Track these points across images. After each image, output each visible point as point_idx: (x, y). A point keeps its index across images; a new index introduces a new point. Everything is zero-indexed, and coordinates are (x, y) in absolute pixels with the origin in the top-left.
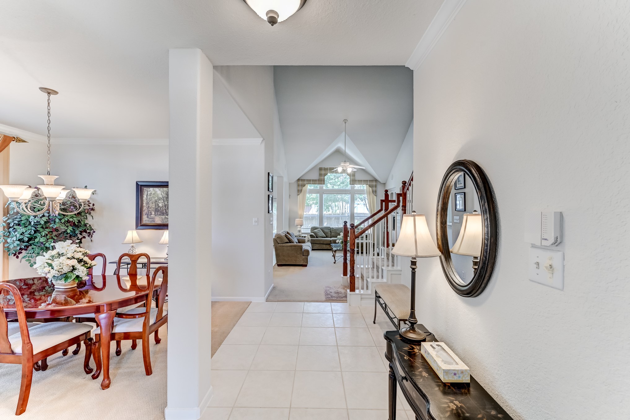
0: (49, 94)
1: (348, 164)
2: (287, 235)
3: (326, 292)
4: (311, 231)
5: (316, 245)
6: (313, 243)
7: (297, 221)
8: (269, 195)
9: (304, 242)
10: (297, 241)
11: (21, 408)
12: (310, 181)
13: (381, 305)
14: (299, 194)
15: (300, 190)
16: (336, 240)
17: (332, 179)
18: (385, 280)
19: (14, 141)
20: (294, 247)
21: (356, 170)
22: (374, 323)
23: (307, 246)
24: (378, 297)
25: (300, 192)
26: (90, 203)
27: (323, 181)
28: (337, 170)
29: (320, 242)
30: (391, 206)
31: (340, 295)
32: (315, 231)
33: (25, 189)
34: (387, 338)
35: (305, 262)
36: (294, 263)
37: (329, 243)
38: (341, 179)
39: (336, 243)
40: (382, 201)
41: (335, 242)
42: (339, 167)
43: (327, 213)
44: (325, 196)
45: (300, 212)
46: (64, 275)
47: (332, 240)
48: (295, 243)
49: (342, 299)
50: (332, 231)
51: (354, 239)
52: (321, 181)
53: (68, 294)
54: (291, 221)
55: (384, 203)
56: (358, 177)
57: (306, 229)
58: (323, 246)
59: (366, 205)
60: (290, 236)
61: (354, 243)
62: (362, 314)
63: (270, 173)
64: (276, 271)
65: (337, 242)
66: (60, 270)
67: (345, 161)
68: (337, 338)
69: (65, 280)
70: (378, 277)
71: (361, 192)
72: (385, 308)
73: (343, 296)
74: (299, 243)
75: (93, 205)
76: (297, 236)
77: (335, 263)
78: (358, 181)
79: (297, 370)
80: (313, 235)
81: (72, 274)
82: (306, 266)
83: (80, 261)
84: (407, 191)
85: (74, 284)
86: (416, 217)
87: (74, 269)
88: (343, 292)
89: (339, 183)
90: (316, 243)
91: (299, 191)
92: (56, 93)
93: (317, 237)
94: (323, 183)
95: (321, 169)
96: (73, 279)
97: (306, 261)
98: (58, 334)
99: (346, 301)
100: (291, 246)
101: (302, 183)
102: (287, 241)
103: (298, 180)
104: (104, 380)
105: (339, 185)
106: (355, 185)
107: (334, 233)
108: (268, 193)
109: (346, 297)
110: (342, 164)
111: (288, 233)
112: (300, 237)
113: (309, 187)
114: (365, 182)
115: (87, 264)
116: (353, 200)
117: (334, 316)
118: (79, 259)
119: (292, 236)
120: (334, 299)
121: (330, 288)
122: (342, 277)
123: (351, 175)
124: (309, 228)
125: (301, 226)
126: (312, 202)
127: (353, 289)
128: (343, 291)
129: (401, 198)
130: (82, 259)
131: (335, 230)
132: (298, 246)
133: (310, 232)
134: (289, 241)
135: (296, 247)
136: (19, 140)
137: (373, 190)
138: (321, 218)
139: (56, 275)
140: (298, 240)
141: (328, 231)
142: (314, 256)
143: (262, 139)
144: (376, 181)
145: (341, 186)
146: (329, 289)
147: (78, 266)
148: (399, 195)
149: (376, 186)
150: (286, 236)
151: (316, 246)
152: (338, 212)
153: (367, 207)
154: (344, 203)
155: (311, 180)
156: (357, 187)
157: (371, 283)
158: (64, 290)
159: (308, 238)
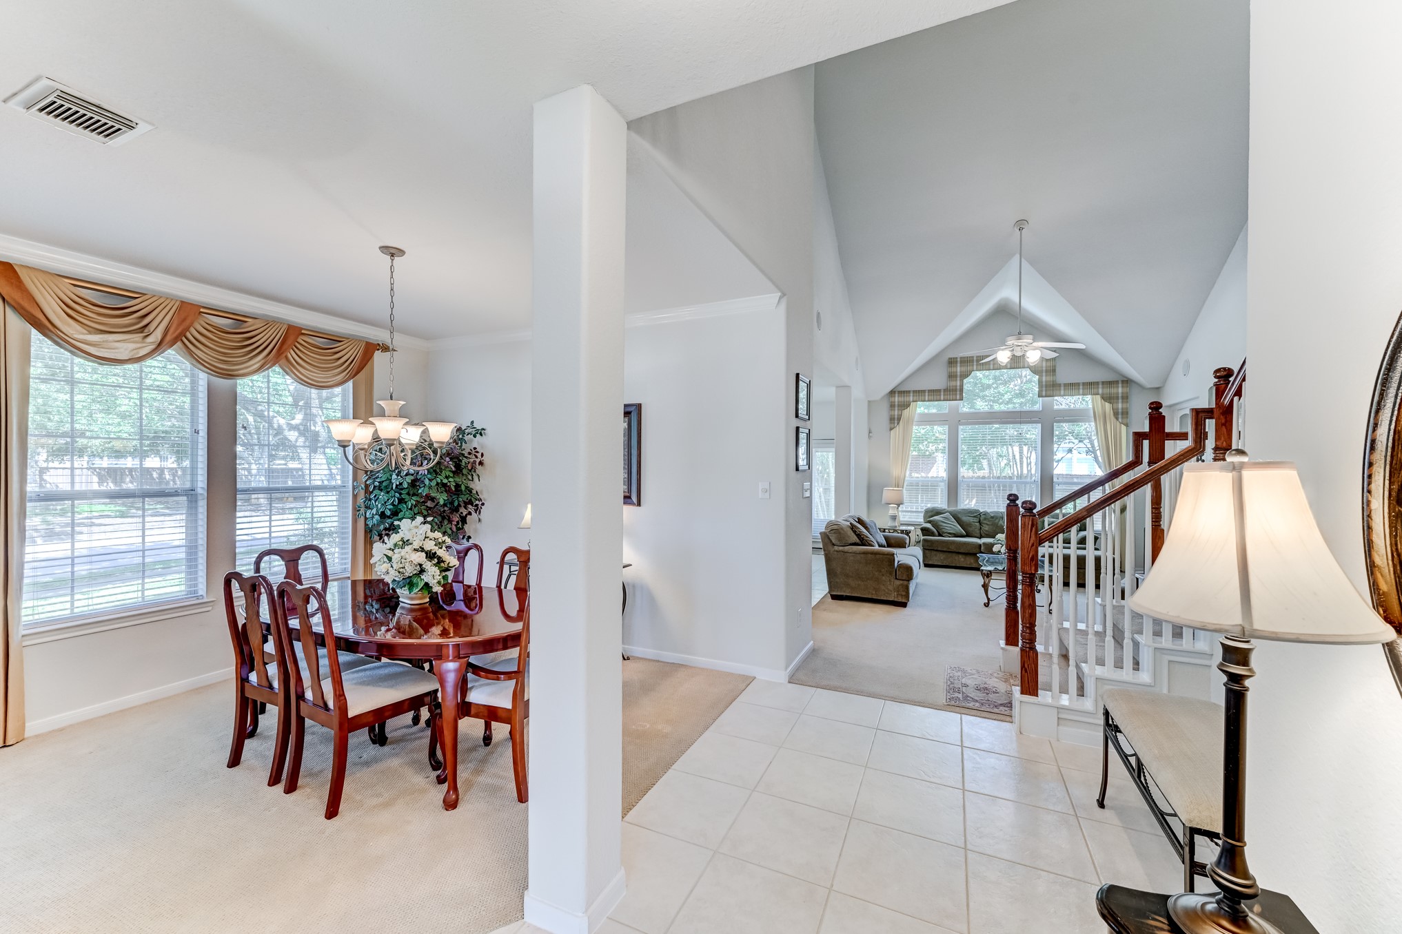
0: (392, 256)
1: (1027, 339)
2: (855, 526)
3: (952, 683)
4: (925, 518)
5: (938, 554)
6: (928, 548)
7: (888, 494)
8: (798, 428)
9: (901, 544)
10: (884, 542)
11: (332, 812)
12: (920, 394)
13: (1125, 757)
14: (892, 426)
15: (896, 417)
16: (992, 545)
17: (989, 387)
18: (1145, 677)
19: (378, 350)
20: (873, 556)
21: (1054, 355)
22: (1101, 804)
23: (910, 556)
24: (1111, 728)
25: (896, 422)
26: (477, 452)
27: (958, 393)
28: (996, 358)
29: (949, 548)
30: (1172, 449)
31: (992, 696)
32: (936, 518)
33: (358, 426)
34: (1109, 913)
35: (902, 595)
36: (872, 594)
37: (974, 551)
38: (1015, 385)
39: (993, 553)
40: (1139, 437)
41: (989, 549)
42: (1003, 350)
43: (976, 475)
44: (964, 432)
45: (896, 472)
46: (408, 581)
47: (984, 543)
48: (877, 547)
49: (996, 710)
50: (985, 522)
51: (1033, 545)
52: (953, 392)
53: (414, 614)
54: (873, 492)
55: (1146, 443)
56: (1064, 376)
57: (911, 515)
58: (956, 558)
59: (1094, 452)
60: (866, 528)
61: (1033, 556)
62: (1058, 766)
63: (800, 376)
64: (825, 610)
65: (995, 549)
66: (401, 570)
67: (1020, 333)
68: (968, 823)
69: (409, 589)
70: (1119, 664)
71: (1073, 417)
72: (1138, 771)
73: (1000, 702)
74: (889, 545)
75: (482, 455)
76: (889, 530)
77: (987, 605)
78: (1065, 385)
79: (834, 888)
80: (928, 528)
81: (419, 580)
82: (904, 605)
83: (431, 556)
84: (1236, 399)
85: (425, 598)
86: (1247, 474)
87: (422, 571)
88: (1003, 691)
89: (1007, 397)
90: (937, 550)
91: (894, 421)
92: (401, 252)
93: (940, 535)
94: (958, 397)
95: (952, 362)
96: (420, 588)
97: (904, 593)
98: (388, 687)
99: (1008, 719)
100: (865, 553)
101: (901, 399)
102: (855, 539)
103: (892, 393)
104: (448, 792)
105: (1010, 401)
106: (1056, 398)
107: (991, 527)
108: (796, 423)
109: (1009, 705)
110: (1011, 341)
111: (860, 521)
112: (895, 531)
113: (921, 408)
114: (1090, 387)
115: (444, 562)
116: (1047, 439)
117: (965, 756)
118: (430, 552)
119: (871, 530)
120: (971, 705)
121: (964, 672)
122: (1002, 649)
123: (1042, 372)
124: (920, 512)
125: (899, 505)
126: (934, 448)
127: (1030, 685)
128: (1002, 687)
129: (1210, 425)
130: (435, 553)
131: (992, 517)
132: (883, 554)
133: (922, 520)
134: (861, 542)
135: (878, 556)
136: (385, 348)
137: (1118, 409)
138: (953, 487)
139: (397, 579)
140: (886, 538)
141: (971, 520)
142: (926, 580)
143: (780, 294)
144: (1127, 382)
145: (1014, 403)
146: (959, 674)
147: (428, 565)
148: (1200, 416)
149: (1125, 398)
150: (853, 527)
151: (937, 558)
152: (1008, 472)
153: (1096, 458)
154: (1025, 448)
155: (925, 390)
156: (1063, 402)
157: (1093, 680)
158: (409, 606)
159: (916, 534)
